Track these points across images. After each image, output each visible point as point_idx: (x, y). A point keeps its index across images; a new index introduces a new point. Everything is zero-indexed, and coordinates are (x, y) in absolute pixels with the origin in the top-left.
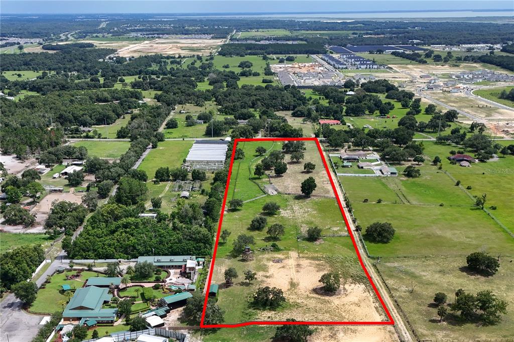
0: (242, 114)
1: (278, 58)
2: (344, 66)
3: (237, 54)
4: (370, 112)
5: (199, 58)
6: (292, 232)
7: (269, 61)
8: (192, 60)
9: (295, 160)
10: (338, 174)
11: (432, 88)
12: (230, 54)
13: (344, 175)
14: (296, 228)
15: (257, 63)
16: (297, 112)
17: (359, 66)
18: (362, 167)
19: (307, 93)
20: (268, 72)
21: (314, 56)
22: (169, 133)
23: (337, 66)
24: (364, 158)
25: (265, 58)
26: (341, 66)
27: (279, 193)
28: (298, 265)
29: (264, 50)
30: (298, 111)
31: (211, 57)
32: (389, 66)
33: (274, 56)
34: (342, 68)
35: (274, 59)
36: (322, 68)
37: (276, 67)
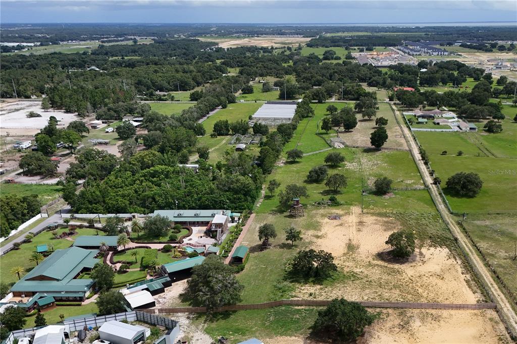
0: (318, 81)
1: (359, 49)
2: (418, 53)
3: (323, 46)
4: (443, 84)
5: (289, 49)
6: (357, 186)
7: (351, 51)
8: (283, 50)
9: (366, 118)
10: (412, 129)
11: (501, 68)
12: (317, 46)
13: (419, 129)
14: (362, 180)
15: (340, 52)
16: (372, 82)
17: (431, 53)
18: (438, 124)
19: (384, 70)
20: (349, 57)
21: (392, 48)
22: (243, 97)
23: (411, 53)
24: (440, 116)
25: (347, 49)
26: (415, 53)
27: (346, 146)
28: (361, 223)
29: (348, 43)
30: (374, 80)
31: (300, 48)
32: (459, 53)
33: (356, 48)
34: (416, 55)
35: (355, 49)
36: (398, 55)
37: (356, 54)
